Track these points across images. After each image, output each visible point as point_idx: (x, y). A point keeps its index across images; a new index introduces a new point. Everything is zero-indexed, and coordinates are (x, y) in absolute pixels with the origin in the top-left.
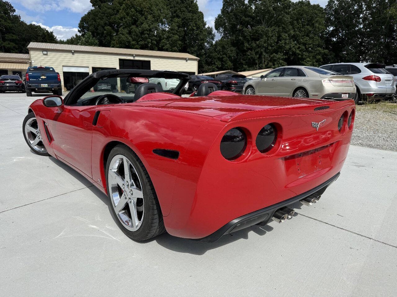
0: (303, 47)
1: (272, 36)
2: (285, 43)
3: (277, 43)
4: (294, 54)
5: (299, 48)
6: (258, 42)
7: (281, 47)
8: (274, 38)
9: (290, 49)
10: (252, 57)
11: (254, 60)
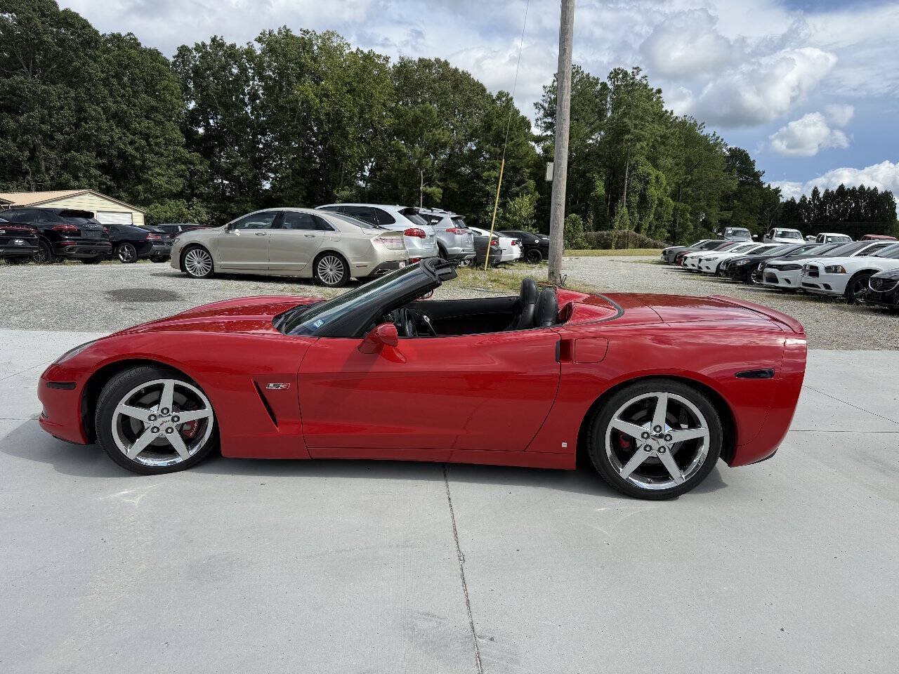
0: (143, 142)
1: (62, 108)
2: (99, 129)
3: (77, 126)
4: (123, 155)
5: (132, 143)
6: (22, 119)
7: (86, 137)
8: (66, 112)
9: (112, 143)
10: (10, 156)
11: (19, 163)
